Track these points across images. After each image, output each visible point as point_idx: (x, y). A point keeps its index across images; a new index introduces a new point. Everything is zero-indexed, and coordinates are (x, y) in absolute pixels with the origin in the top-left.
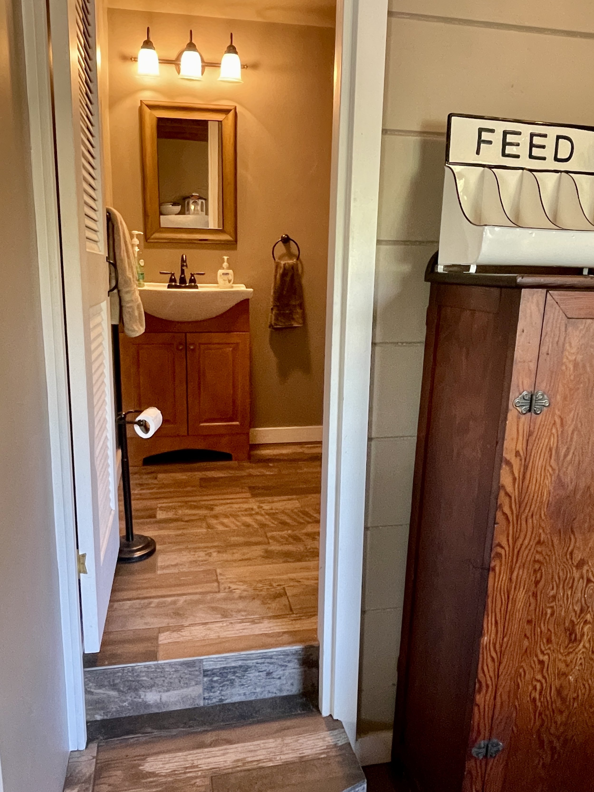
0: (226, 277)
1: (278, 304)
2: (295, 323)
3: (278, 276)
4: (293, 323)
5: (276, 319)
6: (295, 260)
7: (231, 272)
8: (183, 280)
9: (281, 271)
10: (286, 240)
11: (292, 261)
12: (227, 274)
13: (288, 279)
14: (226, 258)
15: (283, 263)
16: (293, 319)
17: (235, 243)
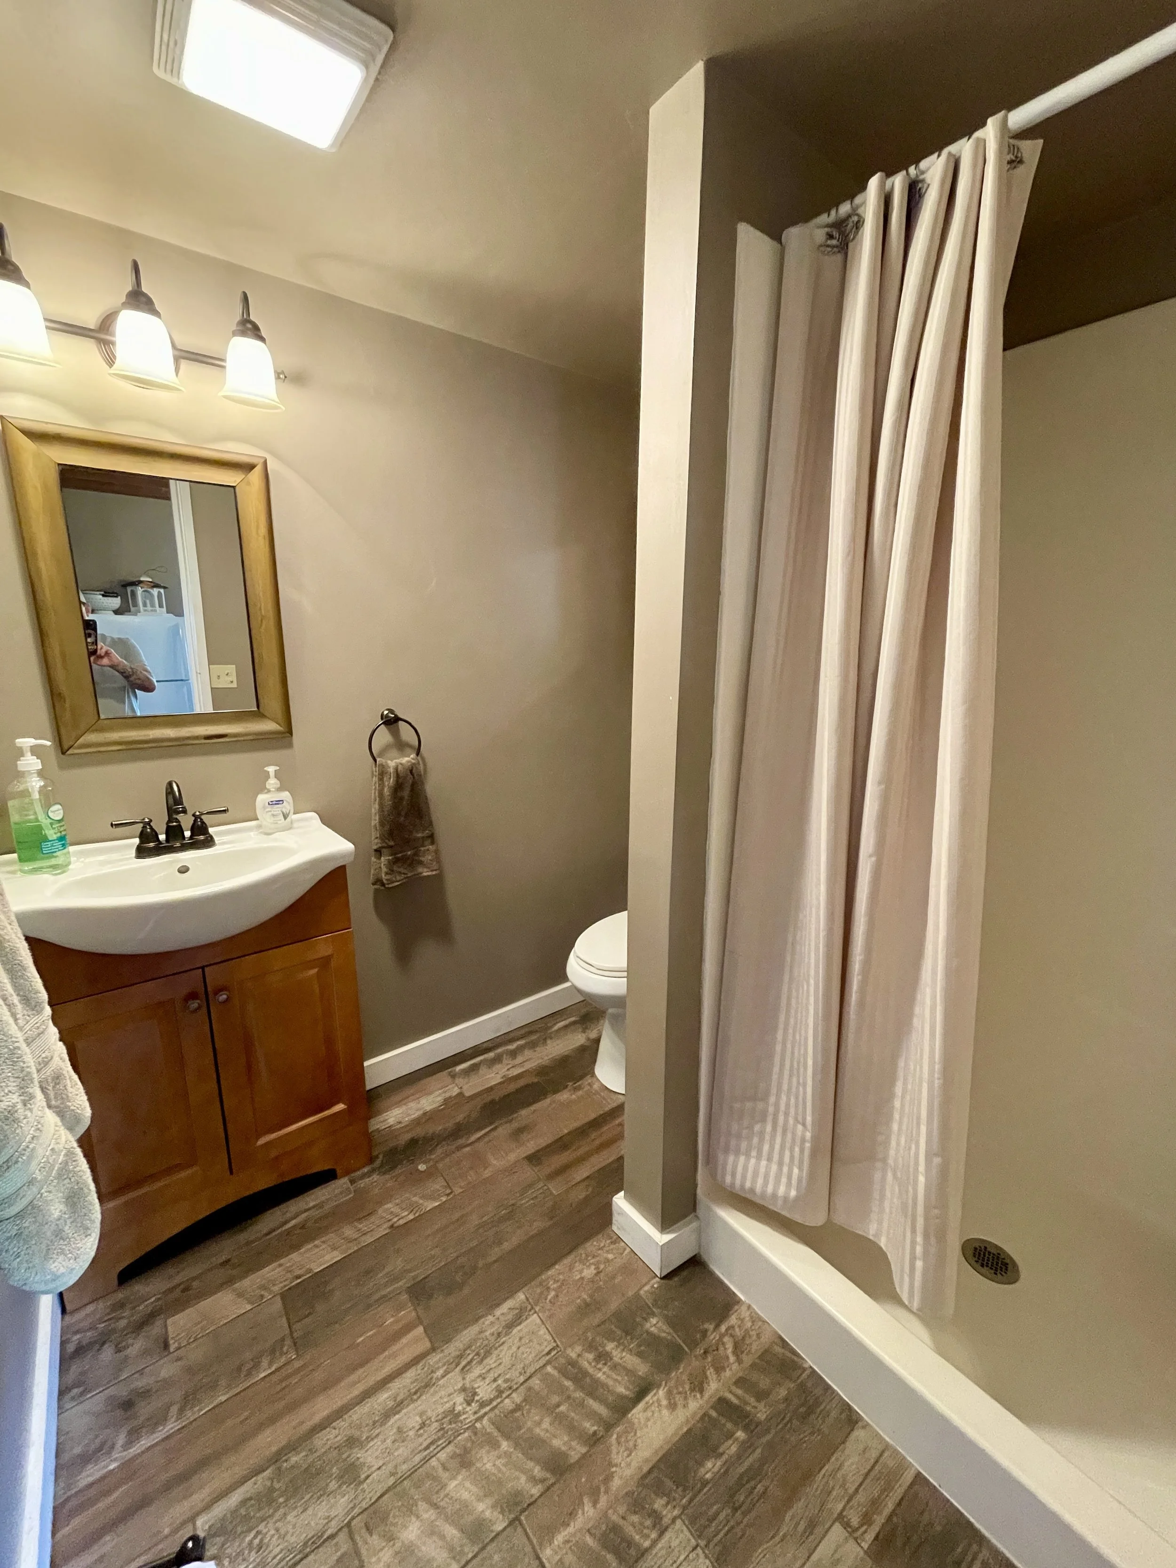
0: (277, 809)
1: (392, 843)
2: (425, 870)
3: (387, 792)
4: (420, 870)
5: (391, 871)
6: (412, 756)
7: (285, 795)
8: (174, 832)
9: (390, 782)
10: (391, 721)
11: (407, 759)
12: (279, 802)
13: (406, 793)
14: (271, 769)
15: (392, 764)
16: (421, 863)
17: (289, 735)
